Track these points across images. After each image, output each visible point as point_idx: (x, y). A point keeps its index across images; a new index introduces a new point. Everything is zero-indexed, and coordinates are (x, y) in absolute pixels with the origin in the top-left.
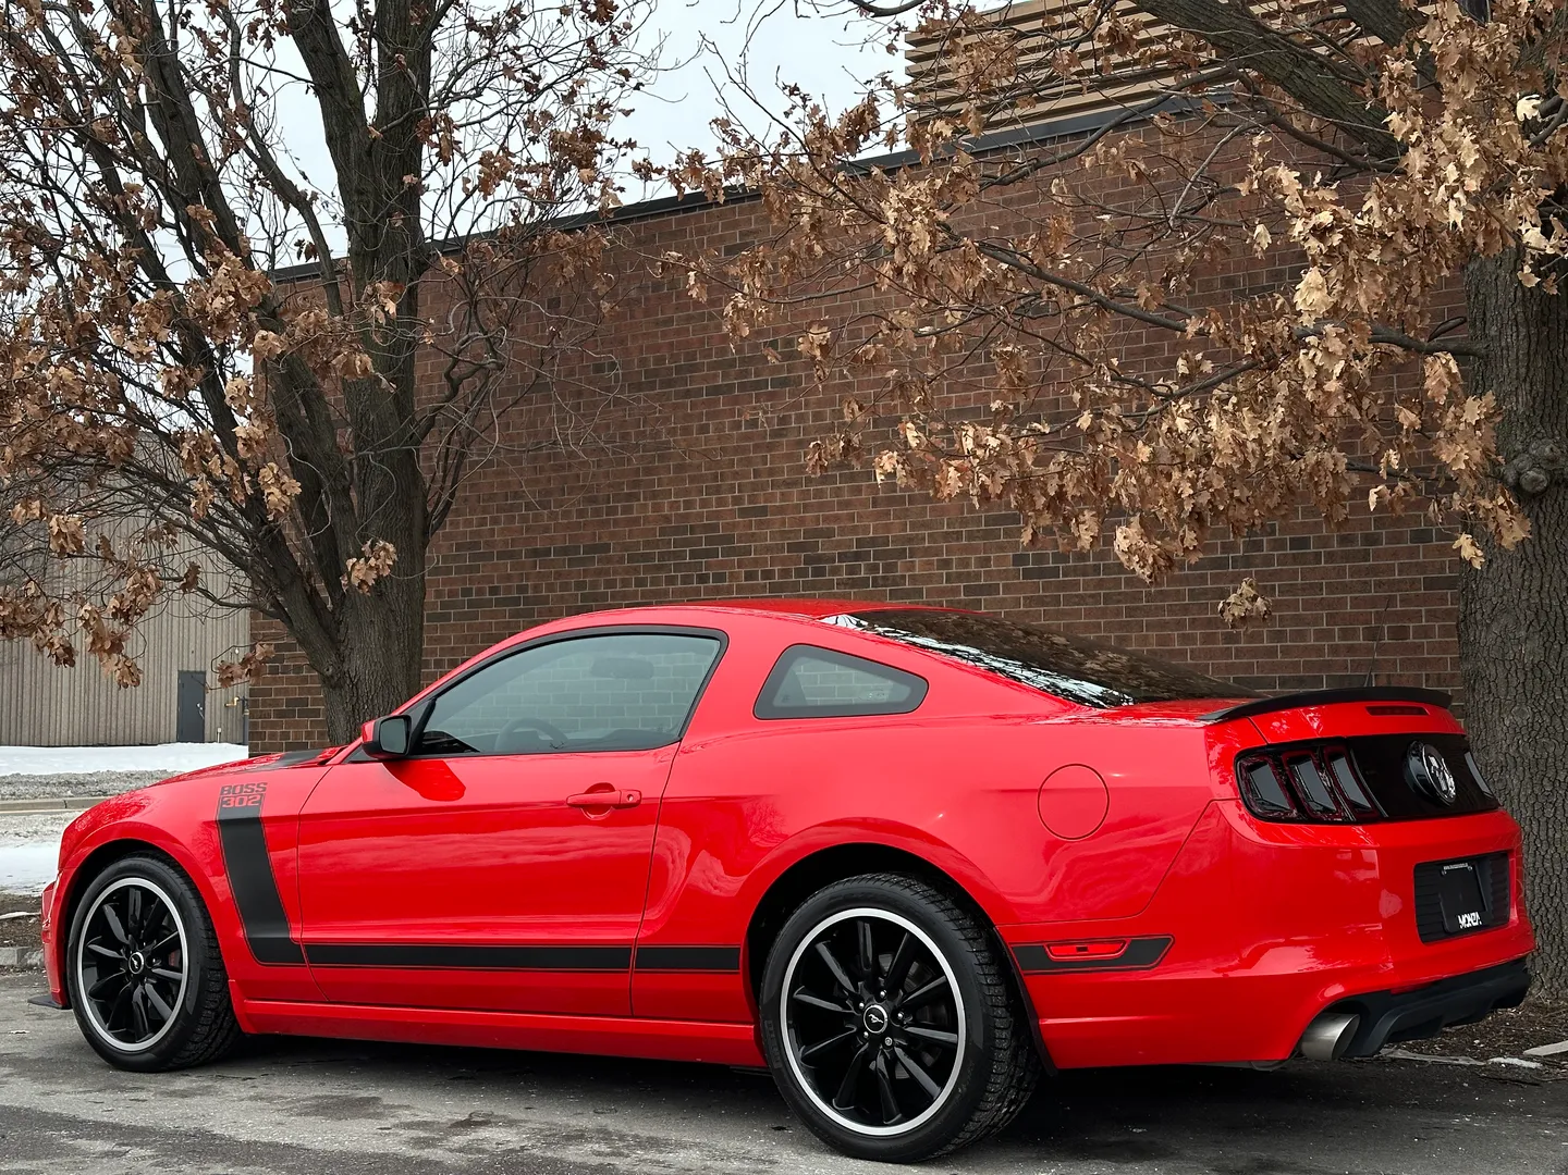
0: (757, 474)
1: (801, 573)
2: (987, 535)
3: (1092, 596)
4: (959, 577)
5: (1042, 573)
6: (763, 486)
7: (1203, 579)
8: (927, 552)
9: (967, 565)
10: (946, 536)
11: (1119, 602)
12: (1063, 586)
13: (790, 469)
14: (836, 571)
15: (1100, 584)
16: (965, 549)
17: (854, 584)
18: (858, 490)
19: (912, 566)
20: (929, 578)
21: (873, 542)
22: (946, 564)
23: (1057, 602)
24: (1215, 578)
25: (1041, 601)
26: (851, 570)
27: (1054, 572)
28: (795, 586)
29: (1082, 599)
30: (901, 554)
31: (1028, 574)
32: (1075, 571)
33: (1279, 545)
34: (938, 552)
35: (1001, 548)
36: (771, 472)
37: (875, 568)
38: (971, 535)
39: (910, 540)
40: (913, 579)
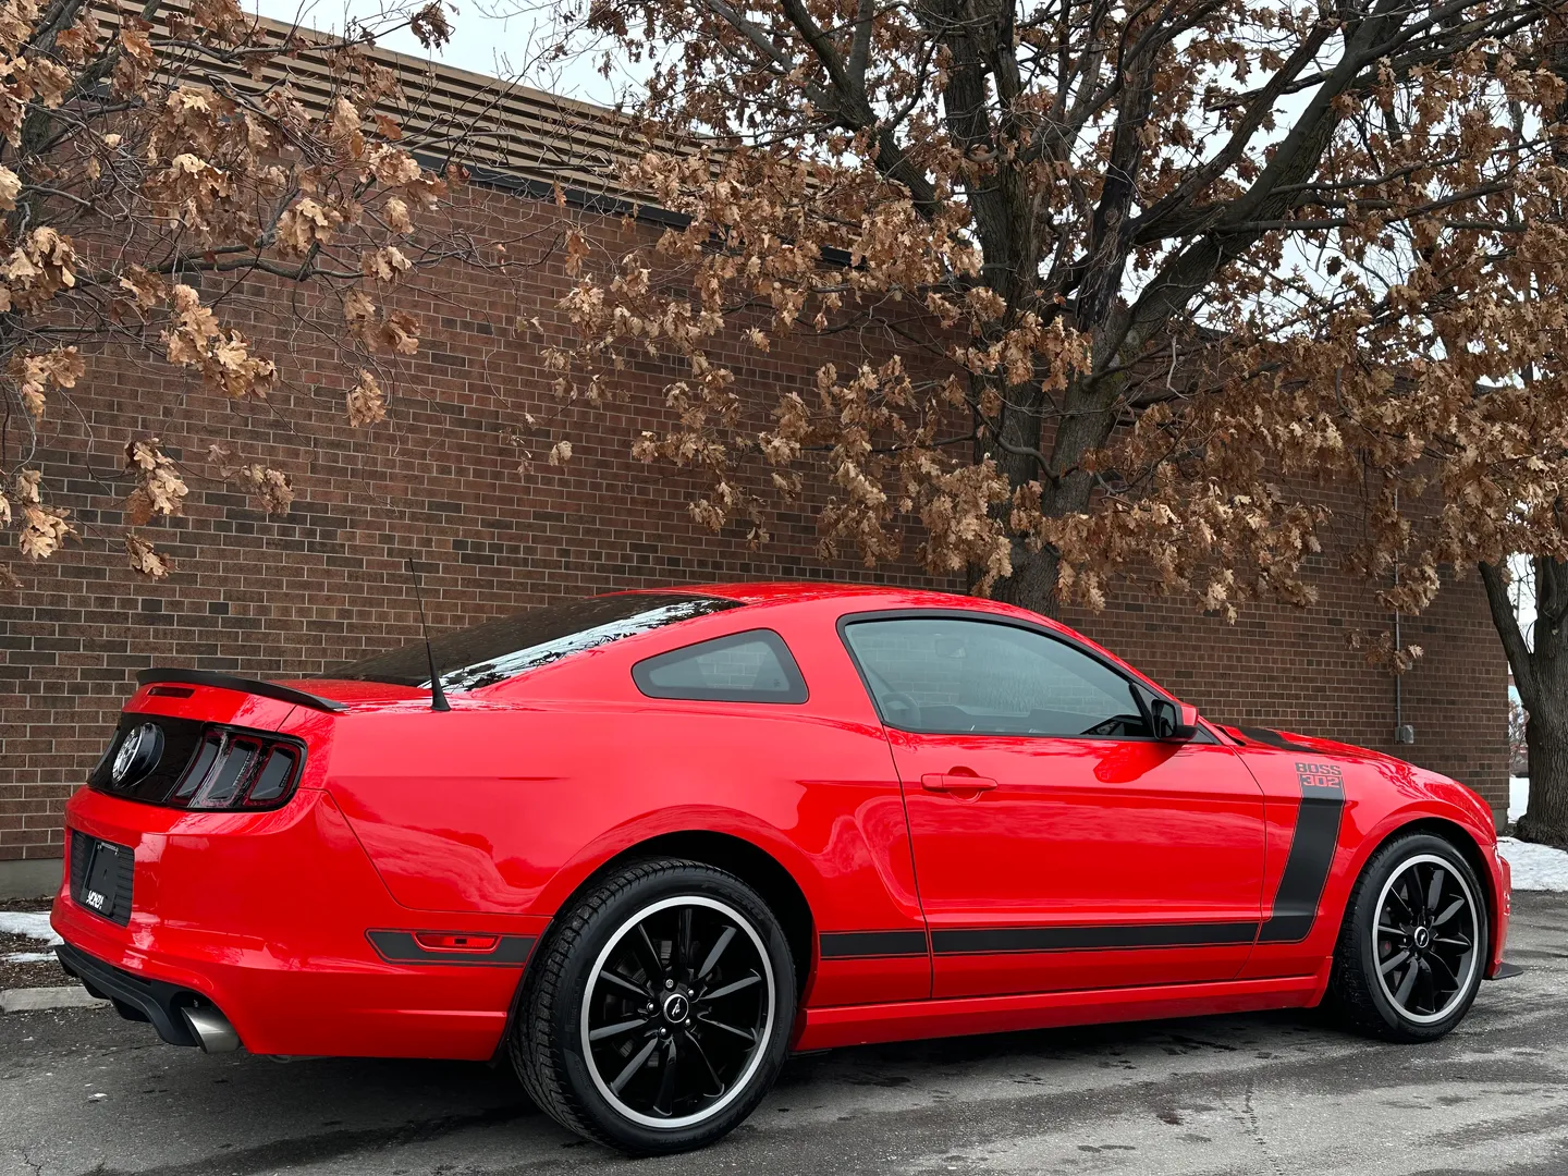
0: (167, 412)
1: (220, 526)
2: (429, 518)
3: (521, 584)
4: (401, 553)
5: (479, 559)
6: (177, 428)
7: (607, 579)
8: (369, 525)
9: (410, 543)
10: (389, 514)
11: (544, 591)
12: (497, 572)
13: (213, 417)
14: (266, 530)
15: (529, 575)
16: (410, 528)
17: (287, 545)
18: (296, 454)
19: (352, 536)
20: (371, 551)
21: (310, 507)
22: (389, 539)
23: (490, 584)
24: (616, 581)
25: (477, 583)
26: (284, 532)
27: (490, 560)
28: (214, 540)
29: (512, 586)
30: (342, 523)
31: (466, 558)
32: (508, 561)
33: (659, 561)
34: (381, 527)
35: (442, 531)
36: (187, 414)
37: (312, 533)
38: (414, 517)
39: (352, 511)
40: (353, 549)
